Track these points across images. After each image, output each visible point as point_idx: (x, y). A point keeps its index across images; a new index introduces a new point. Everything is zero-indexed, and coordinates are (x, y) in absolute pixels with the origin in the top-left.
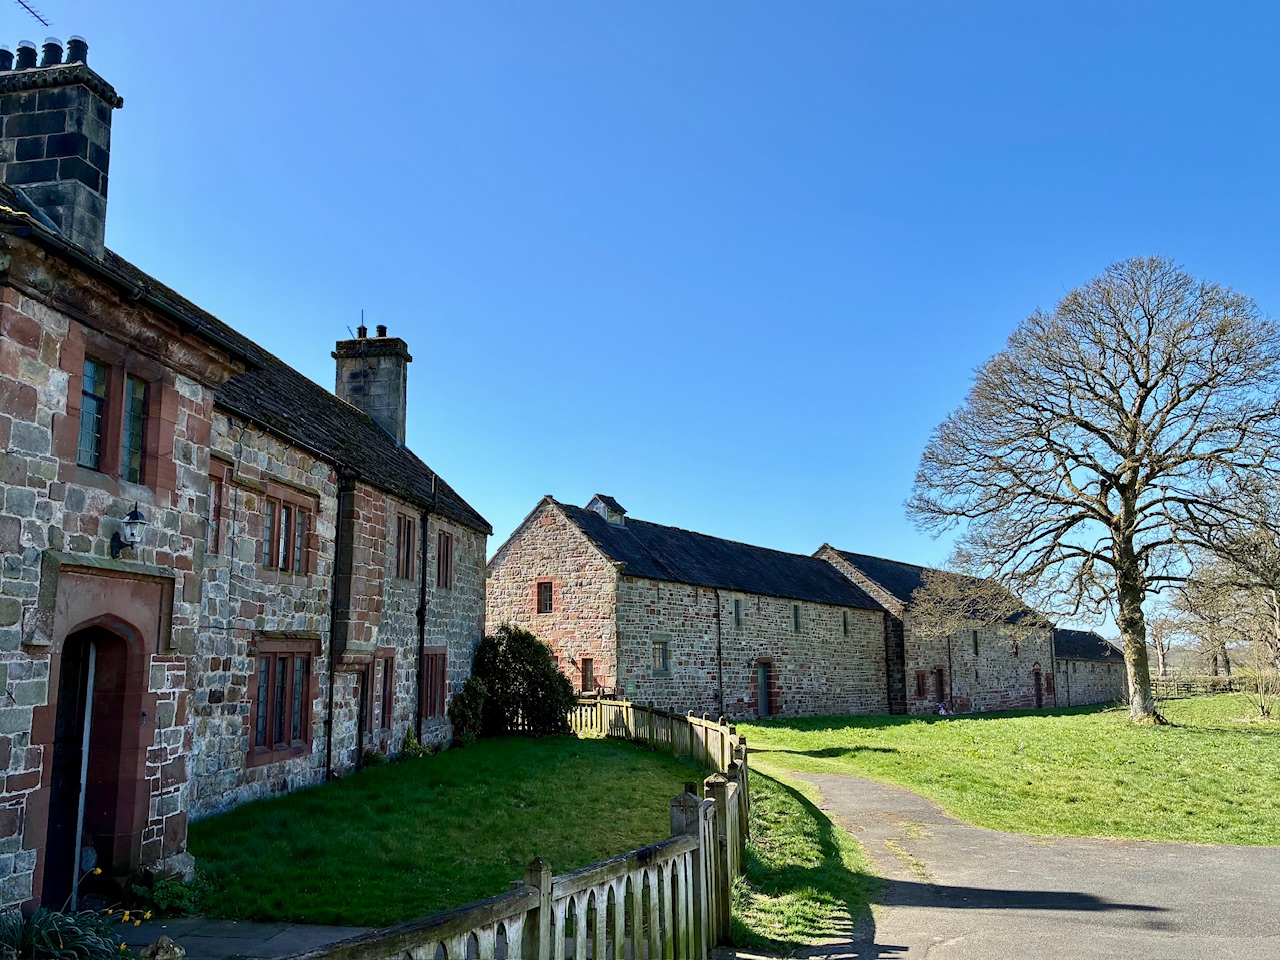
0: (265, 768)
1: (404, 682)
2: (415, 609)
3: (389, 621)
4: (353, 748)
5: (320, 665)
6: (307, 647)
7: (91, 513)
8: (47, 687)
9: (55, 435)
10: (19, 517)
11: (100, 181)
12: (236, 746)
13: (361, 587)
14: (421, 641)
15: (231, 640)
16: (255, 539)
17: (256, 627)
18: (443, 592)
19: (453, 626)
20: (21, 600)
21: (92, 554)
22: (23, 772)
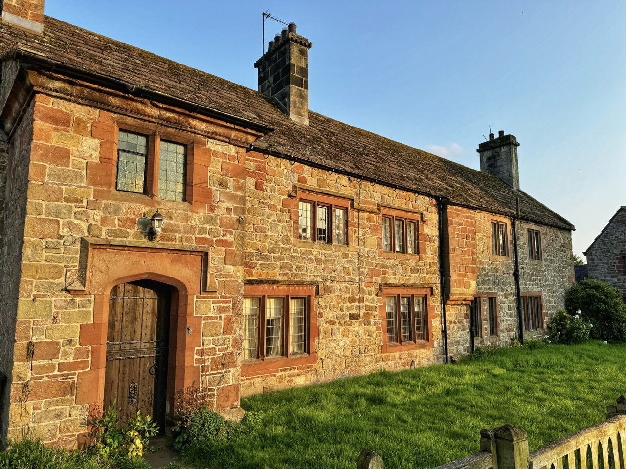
0: (397, 354)
1: (507, 311)
2: (512, 272)
3: (491, 278)
4: (467, 346)
5: (435, 301)
6: (423, 292)
7: (128, 216)
8: (92, 314)
9: (88, 174)
10: (58, 219)
11: (304, 83)
12: (372, 342)
13: (458, 260)
14: (518, 288)
15: (363, 288)
16: (376, 237)
17: (382, 281)
18: (536, 262)
19: (546, 280)
20: (63, 265)
21: (130, 239)
22: (72, 360)
